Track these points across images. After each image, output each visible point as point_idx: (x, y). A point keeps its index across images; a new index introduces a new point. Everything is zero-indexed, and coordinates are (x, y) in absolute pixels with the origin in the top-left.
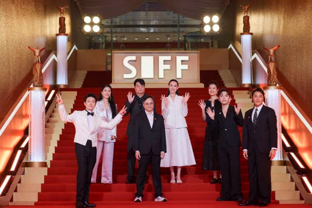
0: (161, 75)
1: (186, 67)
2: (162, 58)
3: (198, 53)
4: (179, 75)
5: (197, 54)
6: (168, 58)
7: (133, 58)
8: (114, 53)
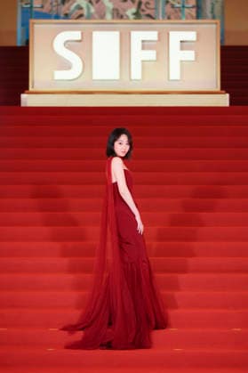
0: (136, 73)
1: (189, 55)
2: (138, 36)
3: (216, 24)
4: (175, 73)
5: (214, 26)
6: (152, 35)
7: (76, 35)
8: (34, 23)
